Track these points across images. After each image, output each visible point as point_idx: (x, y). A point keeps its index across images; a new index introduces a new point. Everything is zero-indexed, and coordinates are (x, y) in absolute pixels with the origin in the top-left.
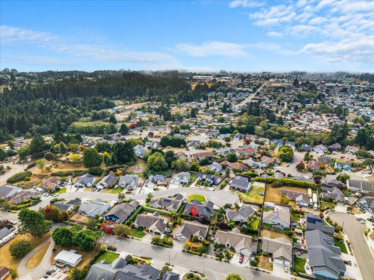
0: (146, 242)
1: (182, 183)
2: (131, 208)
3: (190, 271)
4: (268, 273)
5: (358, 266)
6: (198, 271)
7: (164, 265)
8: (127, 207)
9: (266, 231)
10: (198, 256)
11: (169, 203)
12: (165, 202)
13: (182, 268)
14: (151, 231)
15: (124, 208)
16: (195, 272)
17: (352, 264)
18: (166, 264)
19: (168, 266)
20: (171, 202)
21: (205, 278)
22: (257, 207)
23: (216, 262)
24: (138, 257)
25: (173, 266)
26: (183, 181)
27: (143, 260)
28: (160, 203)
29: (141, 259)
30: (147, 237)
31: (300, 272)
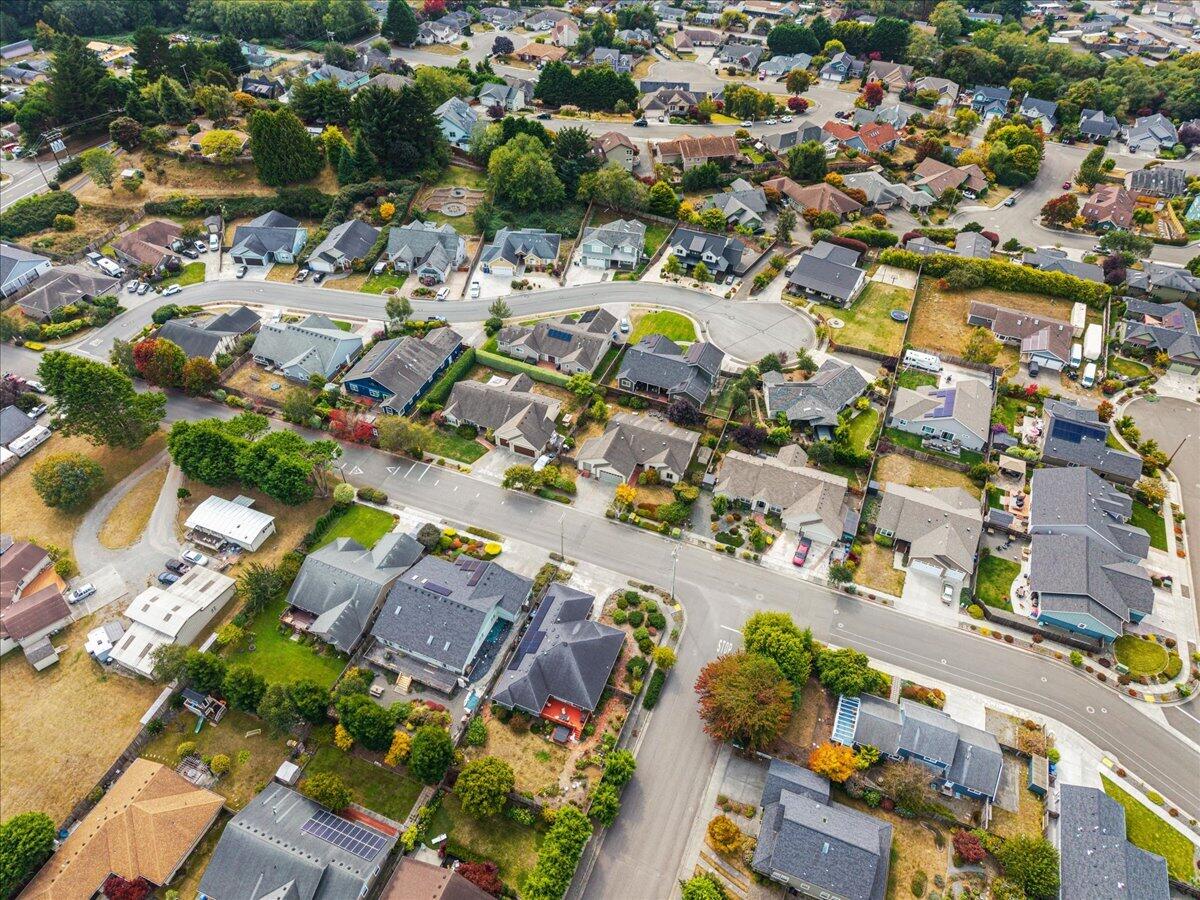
0: (488, 478)
1: (614, 263)
2: (433, 354)
3: (630, 583)
4: (885, 602)
5: (1192, 593)
6: (655, 586)
7: (545, 560)
8: (417, 350)
9: (900, 459)
10: (657, 535)
11: (565, 344)
12: (553, 340)
13: (603, 572)
14: (504, 442)
15: (407, 355)
16: (646, 588)
17: (1176, 587)
18: (552, 557)
19: (556, 563)
20: (572, 341)
21: (677, 608)
22: (878, 366)
23: (717, 558)
24: (460, 527)
25: (572, 564)
26: (618, 257)
27: (478, 539)
28: (534, 342)
29: (471, 536)
30: (491, 460)
31: (994, 606)
